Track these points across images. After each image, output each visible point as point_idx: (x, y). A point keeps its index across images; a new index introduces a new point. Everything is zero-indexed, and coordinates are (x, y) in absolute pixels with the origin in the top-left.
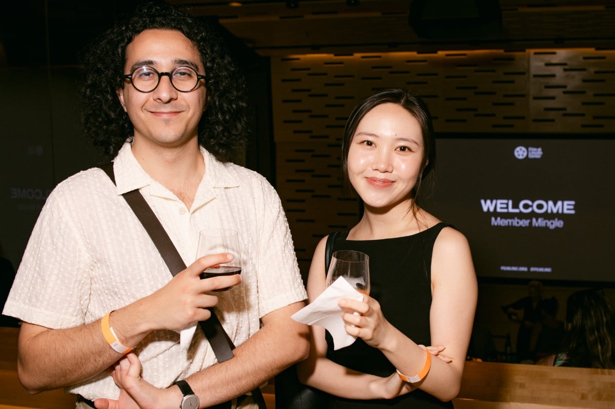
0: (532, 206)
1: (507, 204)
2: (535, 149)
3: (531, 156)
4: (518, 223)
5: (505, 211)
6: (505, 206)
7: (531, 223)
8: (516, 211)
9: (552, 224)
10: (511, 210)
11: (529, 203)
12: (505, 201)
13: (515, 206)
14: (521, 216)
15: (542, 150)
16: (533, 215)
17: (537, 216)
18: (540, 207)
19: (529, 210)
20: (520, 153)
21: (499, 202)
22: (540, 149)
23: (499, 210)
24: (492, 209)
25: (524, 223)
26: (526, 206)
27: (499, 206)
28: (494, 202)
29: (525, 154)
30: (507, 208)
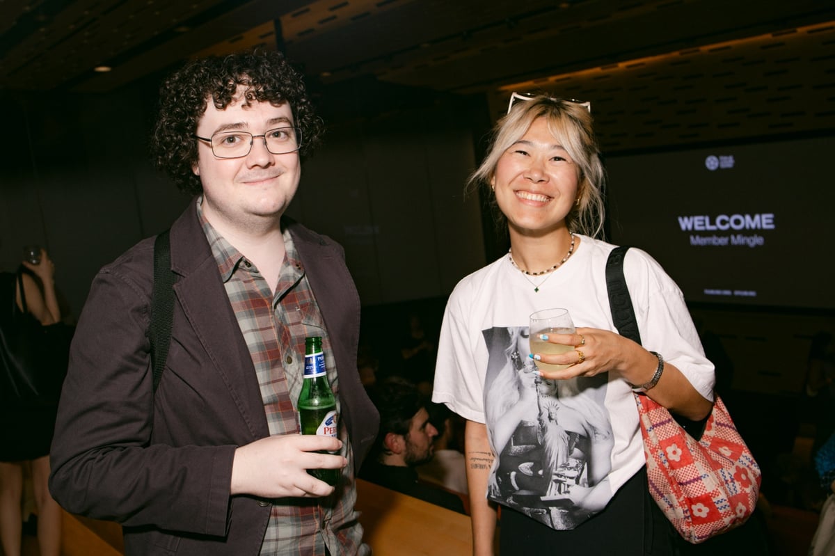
0: (728, 222)
1: (704, 221)
2: (727, 158)
3: (723, 166)
4: (717, 241)
5: (702, 228)
6: (701, 223)
7: (730, 241)
8: (713, 228)
9: (752, 241)
10: (709, 227)
11: (725, 218)
12: (701, 218)
13: (713, 222)
14: (719, 233)
15: (734, 159)
16: (731, 232)
17: (736, 233)
18: (737, 222)
19: (726, 227)
20: (712, 163)
21: (696, 218)
22: (731, 158)
23: (697, 228)
24: (690, 227)
25: (722, 241)
26: (723, 222)
27: (696, 223)
28: (691, 219)
29: (717, 164)
30: (704, 225)
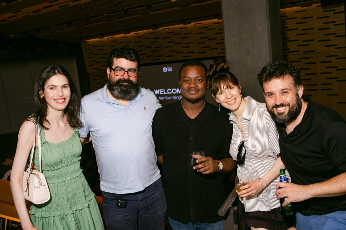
0: (171, 91)
1: (163, 91)
2: (170, 68)
3: (169, 71)
4: (168, 98)
5: (163, 93)
6: (162, 92)
7: (172, 98)
8: (167, 93)
9: (179, 98)
10: (165, 93)
11: (171, 90)
12: (162, 90)
13: (166, 92)
14: (168, 95)
15: (172, 68)
16: (172, 95)
17: (174, 95)
18: (174, 91)
19: (171, 93)
20: (165, 70)
21: (160, 90)
22: (171, 68)
23: (161, 93)
24: (158, 93)
25: (170, 98)
26: (170, 91)
27: (160, 92)
28: (159, 90)
29: (166, 70)
30: (163, 92)
